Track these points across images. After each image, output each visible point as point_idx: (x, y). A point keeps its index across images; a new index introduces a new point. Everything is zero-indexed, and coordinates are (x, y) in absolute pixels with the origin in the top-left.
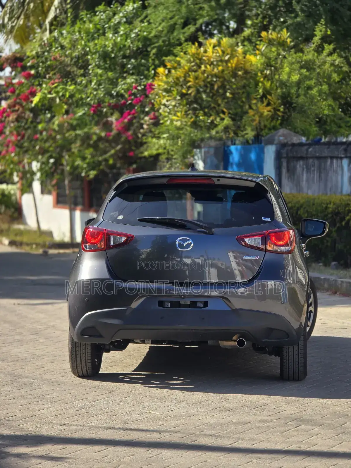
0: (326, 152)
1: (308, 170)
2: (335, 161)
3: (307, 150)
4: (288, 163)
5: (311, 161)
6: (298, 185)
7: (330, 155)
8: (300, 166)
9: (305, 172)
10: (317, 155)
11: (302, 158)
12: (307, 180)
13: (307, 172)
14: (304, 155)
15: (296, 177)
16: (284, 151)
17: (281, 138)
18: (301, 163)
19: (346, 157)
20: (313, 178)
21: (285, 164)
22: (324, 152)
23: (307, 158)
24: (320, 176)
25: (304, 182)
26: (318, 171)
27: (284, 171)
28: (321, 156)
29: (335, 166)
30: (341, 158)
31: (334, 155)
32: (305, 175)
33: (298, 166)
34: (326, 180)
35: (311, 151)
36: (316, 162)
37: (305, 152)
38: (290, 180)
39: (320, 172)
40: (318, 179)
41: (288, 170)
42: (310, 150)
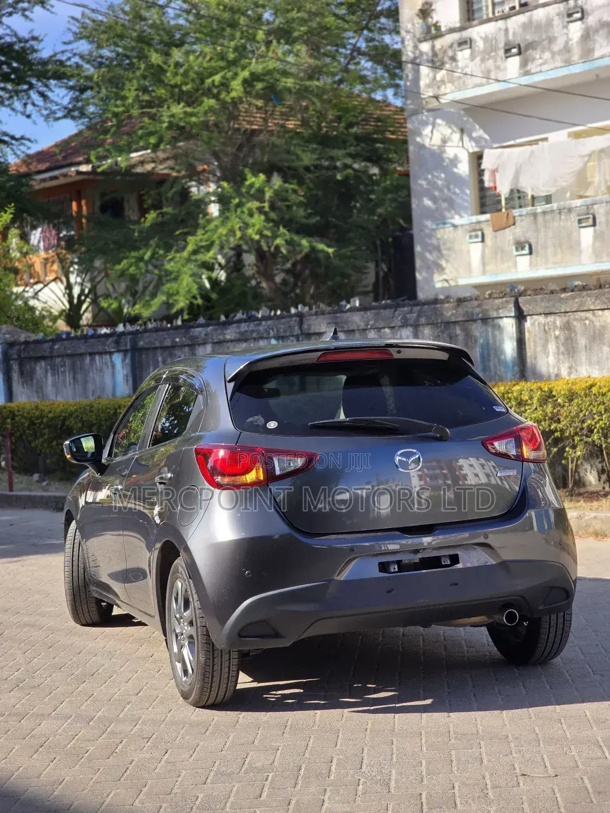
0: (82, 348)
1: (55, 371)
2: (97, 358)
3: (52, 348)
4: (21, 365)
5: (58, 360)
6: (40, 390)
7: (89, 350)
8: (41, 368)
9: (49, 375)
10: (69, 352)
11: (43, 358)
12: (54, 385)
13: (53, 375)
14: (47, 354)
15: (35, 382)
16: (14, 352)
17: (7, 336)
18: (43, 363)
19: (118, 351)
20: (64, 381)
21: (15, 367)
22: (80, 348)
23: (51, 357)
24: (74, 378)
25: (50, 388)
26: (71, 372)
27: (15, 376)
28: (75, 352)
29: (98, 363)
30: (111, 353)
31: (96, 350)
32: (50, 378)
33: (38, 368)
34: (86, 382)
35: (57, 349)
36: (68, 362)
37: (49, 350)
38: (25, 385)
39: (75, 373)
40: (72, 381)
41: (22, 373)
42: (56, 347)
